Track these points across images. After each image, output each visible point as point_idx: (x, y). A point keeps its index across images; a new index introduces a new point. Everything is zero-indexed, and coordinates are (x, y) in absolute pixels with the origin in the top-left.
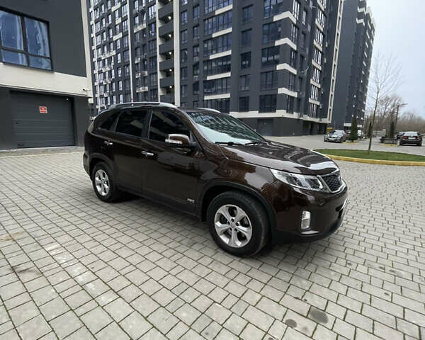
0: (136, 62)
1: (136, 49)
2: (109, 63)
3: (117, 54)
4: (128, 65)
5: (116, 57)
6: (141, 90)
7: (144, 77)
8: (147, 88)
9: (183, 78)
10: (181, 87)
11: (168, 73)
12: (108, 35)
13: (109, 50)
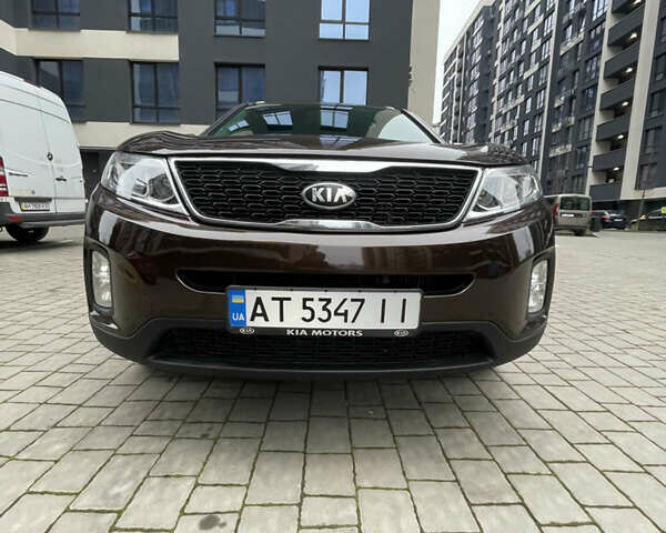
0: (556, 105)
1: (559, 83)
2: (513, 117)
3: (526, 100)
4: (541, 114)
5: (524, 105)
6: (558, 151)
7: (568, 128)
8: (569, 147)
9: (654, 114)
10: (646, 132)
11: (618, 111)
12: (517, 74)
13: (515, 97)
